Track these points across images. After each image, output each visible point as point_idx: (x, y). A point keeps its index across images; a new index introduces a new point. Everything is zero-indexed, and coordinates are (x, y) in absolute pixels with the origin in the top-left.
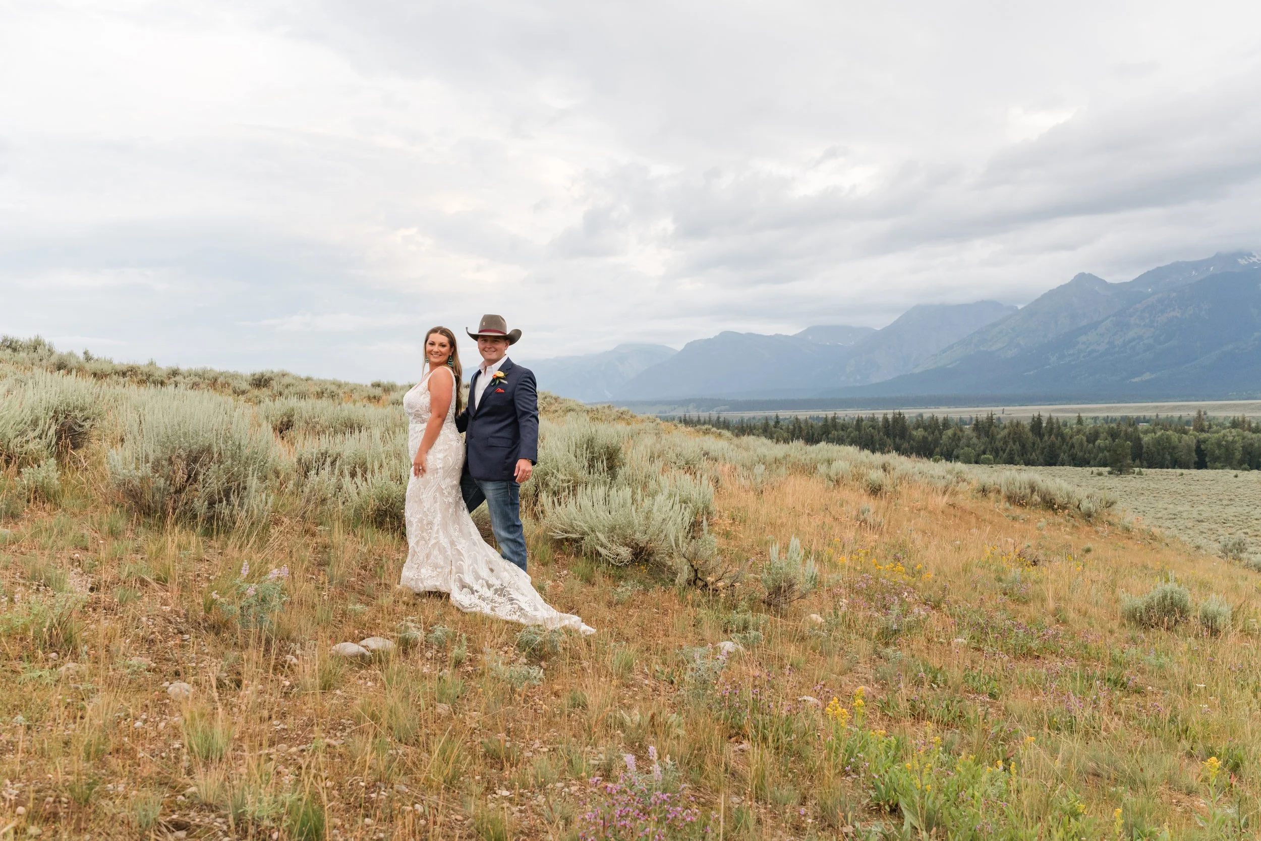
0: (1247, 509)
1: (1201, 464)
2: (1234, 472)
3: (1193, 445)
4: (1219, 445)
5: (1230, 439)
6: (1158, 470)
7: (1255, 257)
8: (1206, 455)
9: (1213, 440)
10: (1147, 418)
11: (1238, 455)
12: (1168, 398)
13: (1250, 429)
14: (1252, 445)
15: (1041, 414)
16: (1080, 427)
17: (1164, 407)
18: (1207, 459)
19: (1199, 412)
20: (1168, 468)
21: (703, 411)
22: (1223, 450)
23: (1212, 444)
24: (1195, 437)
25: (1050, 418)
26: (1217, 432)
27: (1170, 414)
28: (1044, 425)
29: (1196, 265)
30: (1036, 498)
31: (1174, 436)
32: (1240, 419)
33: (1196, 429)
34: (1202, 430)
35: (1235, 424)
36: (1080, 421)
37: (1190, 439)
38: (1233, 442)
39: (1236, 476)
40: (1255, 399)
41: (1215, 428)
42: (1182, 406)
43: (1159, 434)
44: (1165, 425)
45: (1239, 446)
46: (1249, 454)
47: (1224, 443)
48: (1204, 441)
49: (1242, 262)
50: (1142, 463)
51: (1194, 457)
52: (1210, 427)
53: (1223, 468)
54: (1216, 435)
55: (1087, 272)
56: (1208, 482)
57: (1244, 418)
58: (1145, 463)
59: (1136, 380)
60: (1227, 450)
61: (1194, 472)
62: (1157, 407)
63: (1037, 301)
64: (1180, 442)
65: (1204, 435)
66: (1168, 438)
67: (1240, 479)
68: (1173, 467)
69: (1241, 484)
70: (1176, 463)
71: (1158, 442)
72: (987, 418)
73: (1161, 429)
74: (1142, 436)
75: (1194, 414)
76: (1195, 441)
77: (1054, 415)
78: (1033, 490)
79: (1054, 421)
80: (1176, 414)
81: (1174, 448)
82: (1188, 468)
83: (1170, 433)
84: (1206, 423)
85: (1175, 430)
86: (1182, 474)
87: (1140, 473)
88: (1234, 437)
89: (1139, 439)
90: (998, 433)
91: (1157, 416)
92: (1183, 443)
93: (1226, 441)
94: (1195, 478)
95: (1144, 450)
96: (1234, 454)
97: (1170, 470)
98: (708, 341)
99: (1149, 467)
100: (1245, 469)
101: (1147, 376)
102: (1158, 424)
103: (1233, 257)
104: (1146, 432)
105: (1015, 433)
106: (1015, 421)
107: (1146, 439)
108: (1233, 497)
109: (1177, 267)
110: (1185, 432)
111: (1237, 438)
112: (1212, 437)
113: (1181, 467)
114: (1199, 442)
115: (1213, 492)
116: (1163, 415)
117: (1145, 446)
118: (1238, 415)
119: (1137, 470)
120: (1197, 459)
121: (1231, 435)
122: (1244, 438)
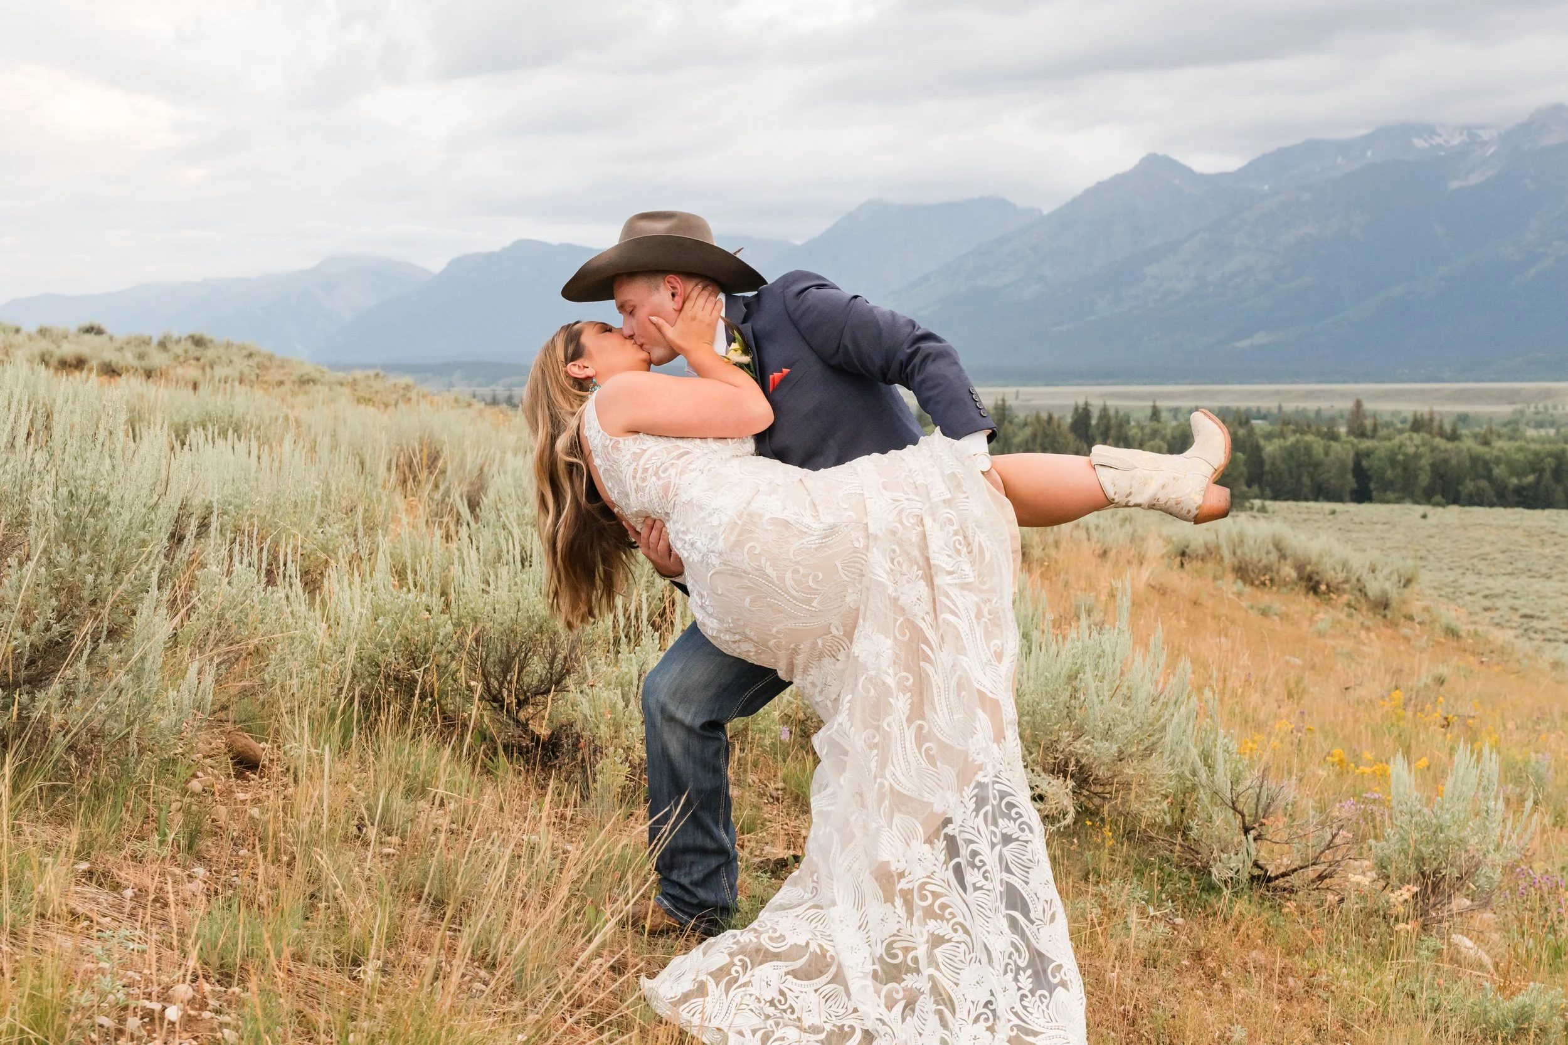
0: (1452, 576)
1: (1362, 496)
2: (1420, 509)
3: (1350, 462)
4: (1392, 461)
5: (1411, 450)
6: (1291, 504)
7: (1440, 135)
8: (1370, 479)
9: (1382, 453)
10: (1264, 411)
11: (1424, 479)
12: (1296, 376)
13: (1442, 434)
14: (1446, 461)
15: (1091, 401)
16: (1155, 425)
17: (1289, 392)
18: (1372, 486)
19: (1359, 404)
20: (1307, 499)
21: (479, 385)
22: (1399, 470)
23: (1380, 459)
24: (1353, 445)
25: (1105, 410)
26: (1389, 438)
27: (1302, 405)
28: (1094, 422)
29: (1344, 147)
30: (1289, 571)
31: (1318, 445)
32: (1426, 417)
33: (1351, 432)
34: (1362, 435)
35: (1418, 425)
36: (1155, 414)
37: (1344, 449)
38: (1417, 456)
39: (1424, 517)
40: (1442, 380)
41: (1383, 432)
42: (1322, 391)
43: (1292, 439)
44: (1300, 424)
45: (1425, 462)
46: (1442, 477)
47: (1400, 457)
48: (1368, 454)
49: (1420, 143)
50: (1262, 490)
51: (1351, 482)
52: (1375, 429)
53: (1398, 501)
54: (1387, 444)
55: (1160, 153)
56: (1379, 527)
57: (1431, 413)
58: (1268, 491)
59: (1243, 344)
60: (1405, 469)
61: (1352, 507)
62: (1278, 393)
63: (1076, 201)
64: (1327, 454)
65: (1366, 444)
66: (1308, 449)
67: (1432, 520)
68: (1316, 500)
69: (1433, 531)
70: (1322, 492)
71: (1290, 454)
72: (996, 408)
73: (1294, 432)
74: (1262, 442)
75: (1348, 405)
76: (1352, 454)
77: (1112, 403)
78: (1283, 556)
79: (1112, 412)
80: (1312, 406)
81: (1317, 465)
82: (1339, 499)
83: (1309, 438)
84: (1368, 423)
85: (1318, 433)
86: (1333, 512)
87: (1263, 510)
88: (1417, 447)
89: (1258, 449)
90: (1015, 435)
91: (1280, 408)
92: (1332, 455)
93: (1406, 455)
94: (1356, 520)
95: (1267, 468)
96: (1416, 477)
97: (1311, 504)
98: (491, 256)
99: (1275, 498)
100: (1438, 504)
101: (1261, 338)
102: (1286, 422)
103: (1402, 132)
104: (1269, 437)
105: (1046, 435)
106: (1044, 416)
107: (1270, 448)
108: (1423, 553)
109: (1311, 149)
110: (1334, 437)
111: (1422, 450)
112: (1380, 447)
113: (1329, 499)
114: (1359, 456)
115: (1389, 544)
116: (1289, 407)
117: (1268, 461)
118: (1423, 409)
119: (1257, 503)
120: (1355, 486)
121: (1412, 443)
122: (1433, 449)
